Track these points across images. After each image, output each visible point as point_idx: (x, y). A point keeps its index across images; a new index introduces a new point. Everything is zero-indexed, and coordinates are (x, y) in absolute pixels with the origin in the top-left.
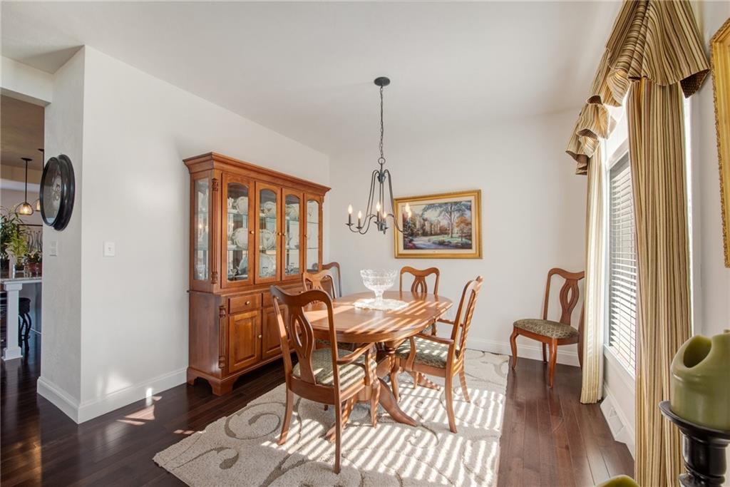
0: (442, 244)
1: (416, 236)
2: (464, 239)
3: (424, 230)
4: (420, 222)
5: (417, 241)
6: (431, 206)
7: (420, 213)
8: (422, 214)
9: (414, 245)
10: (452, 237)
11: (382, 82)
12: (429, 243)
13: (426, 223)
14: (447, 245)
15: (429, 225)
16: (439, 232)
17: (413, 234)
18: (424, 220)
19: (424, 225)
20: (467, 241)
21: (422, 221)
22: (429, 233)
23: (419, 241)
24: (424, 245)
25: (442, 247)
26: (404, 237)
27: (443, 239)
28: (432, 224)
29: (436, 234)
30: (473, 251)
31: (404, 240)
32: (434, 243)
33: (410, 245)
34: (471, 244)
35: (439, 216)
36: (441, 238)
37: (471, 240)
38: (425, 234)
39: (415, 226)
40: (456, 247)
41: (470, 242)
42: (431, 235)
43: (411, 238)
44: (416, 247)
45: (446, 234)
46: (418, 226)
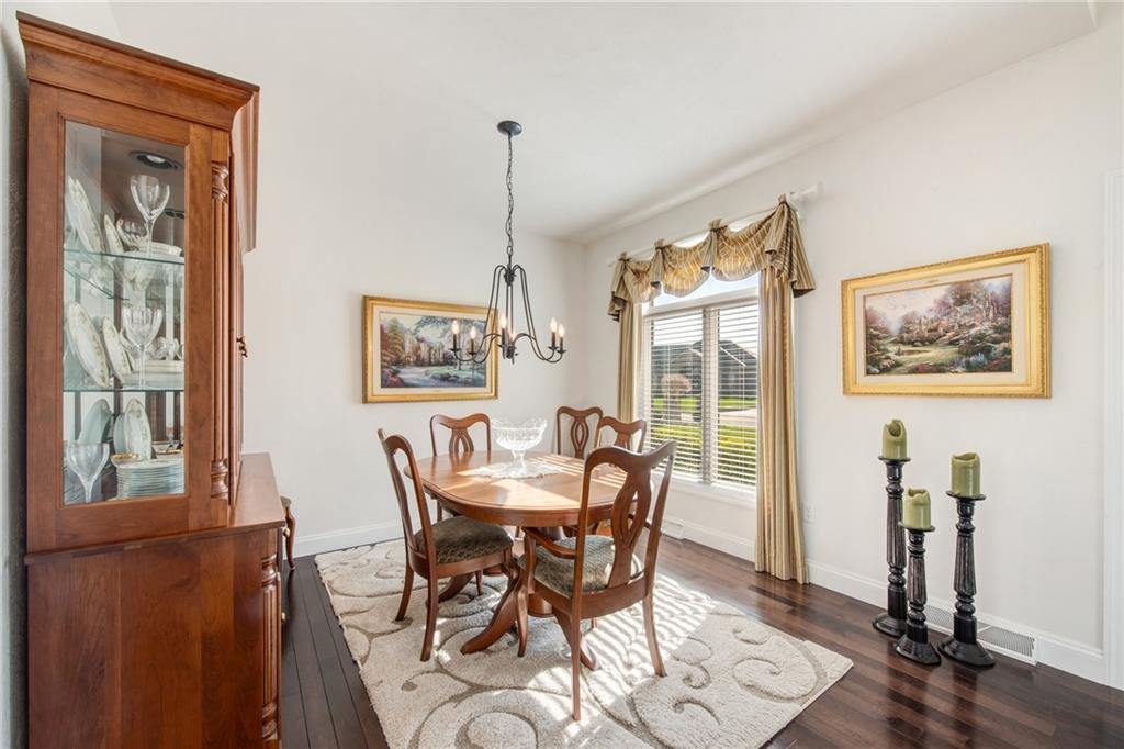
0: (445, 379)
1: (404, 365)
2: (476, 374)
3: (418, 357)
4: (411, 342)
5: (405, 373)
6: (430, 320)
7: (413, 328)
8: (416, 330)
9: (401, 380)
10: (460, 369)
11: (508, 128)
12: (426, 378)
13: (422, 345)
14: (453, 381)
15: (427, 349)
16: (442, 360)
17: (400, 363)
18: (418, 340)
19: (419, 348)
20: (479, 375)
21: (416, 341)
22: (427, 361)
23: (408, 374)
24: (418, 380)
25: (446, 383)
26: (382, 367)
27: (447, 371)
28: (431, 348)
29: (438, 364)
30: (486, 390)
31: (382, 372)
32: (434, 377)
33: (394, 379)
34: (485, 380)
35: (442, 336)
36: (445, 370)
37: (485, 374)
38: (420, 363)
39: (403, 348)
40: (466, 383)
41: (483, 377)
42: (430, 364)
43: (394, 368)
44: (403, 384)
45: (452, 364)
46: (408, 348)
